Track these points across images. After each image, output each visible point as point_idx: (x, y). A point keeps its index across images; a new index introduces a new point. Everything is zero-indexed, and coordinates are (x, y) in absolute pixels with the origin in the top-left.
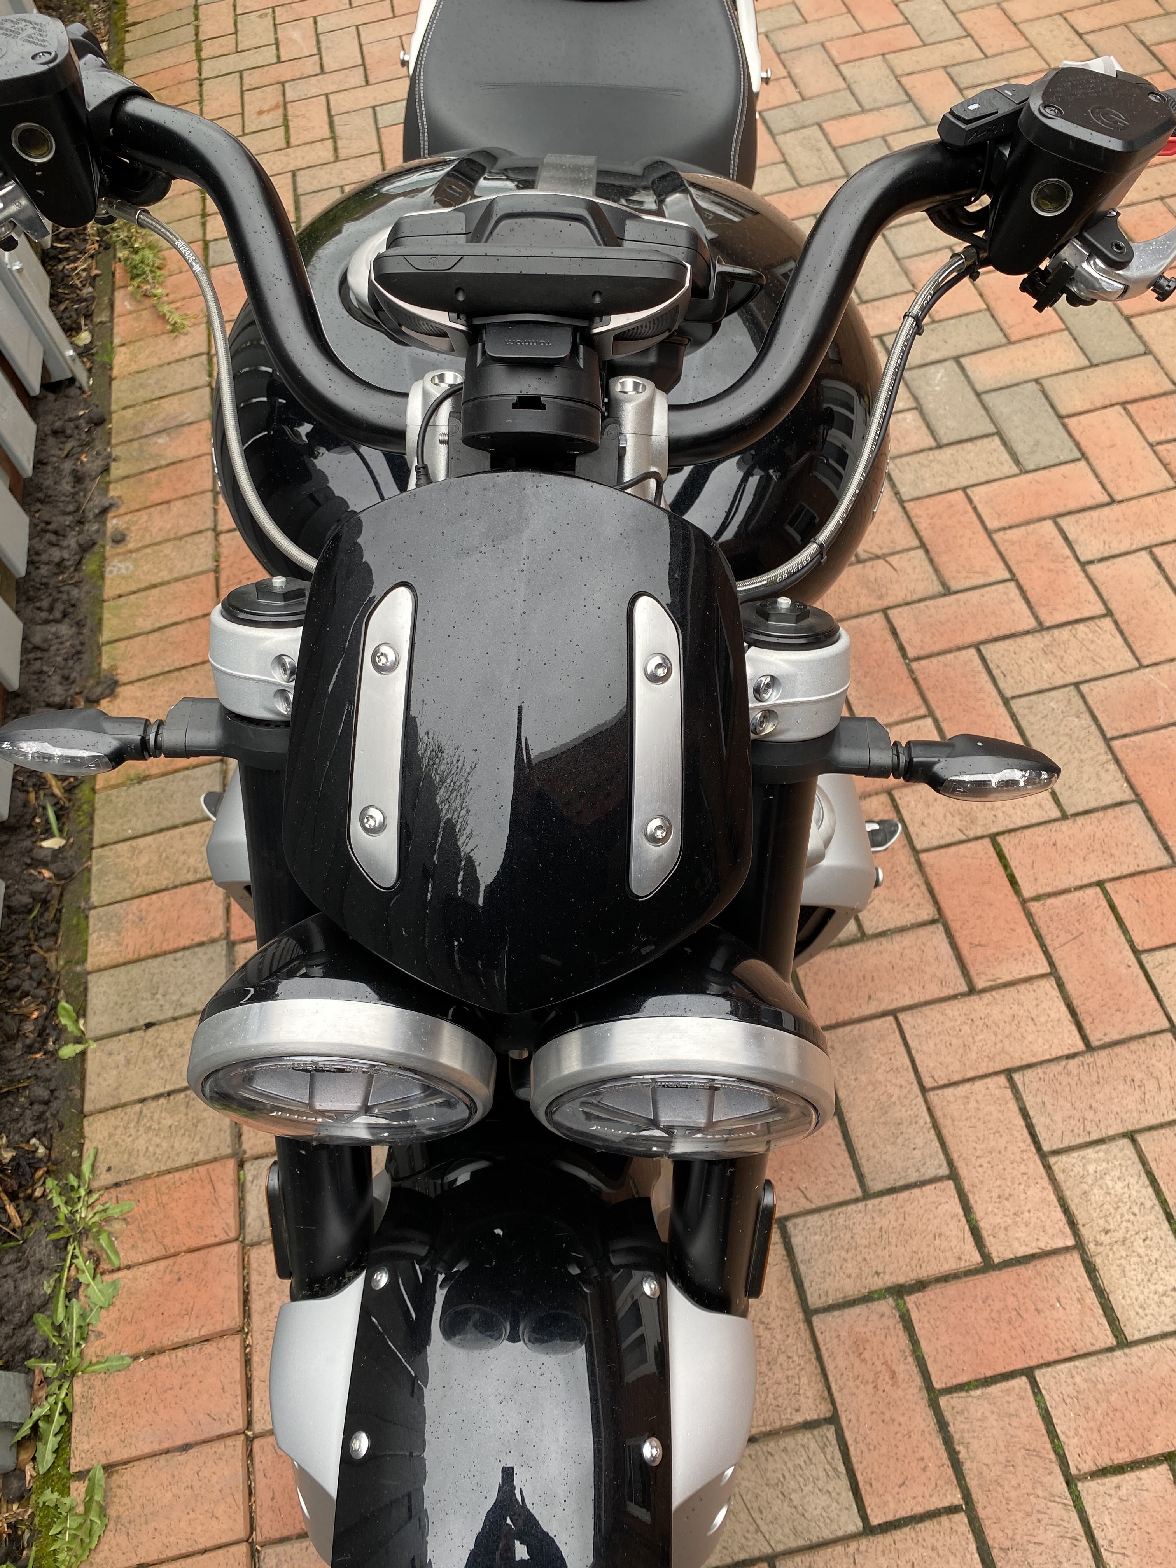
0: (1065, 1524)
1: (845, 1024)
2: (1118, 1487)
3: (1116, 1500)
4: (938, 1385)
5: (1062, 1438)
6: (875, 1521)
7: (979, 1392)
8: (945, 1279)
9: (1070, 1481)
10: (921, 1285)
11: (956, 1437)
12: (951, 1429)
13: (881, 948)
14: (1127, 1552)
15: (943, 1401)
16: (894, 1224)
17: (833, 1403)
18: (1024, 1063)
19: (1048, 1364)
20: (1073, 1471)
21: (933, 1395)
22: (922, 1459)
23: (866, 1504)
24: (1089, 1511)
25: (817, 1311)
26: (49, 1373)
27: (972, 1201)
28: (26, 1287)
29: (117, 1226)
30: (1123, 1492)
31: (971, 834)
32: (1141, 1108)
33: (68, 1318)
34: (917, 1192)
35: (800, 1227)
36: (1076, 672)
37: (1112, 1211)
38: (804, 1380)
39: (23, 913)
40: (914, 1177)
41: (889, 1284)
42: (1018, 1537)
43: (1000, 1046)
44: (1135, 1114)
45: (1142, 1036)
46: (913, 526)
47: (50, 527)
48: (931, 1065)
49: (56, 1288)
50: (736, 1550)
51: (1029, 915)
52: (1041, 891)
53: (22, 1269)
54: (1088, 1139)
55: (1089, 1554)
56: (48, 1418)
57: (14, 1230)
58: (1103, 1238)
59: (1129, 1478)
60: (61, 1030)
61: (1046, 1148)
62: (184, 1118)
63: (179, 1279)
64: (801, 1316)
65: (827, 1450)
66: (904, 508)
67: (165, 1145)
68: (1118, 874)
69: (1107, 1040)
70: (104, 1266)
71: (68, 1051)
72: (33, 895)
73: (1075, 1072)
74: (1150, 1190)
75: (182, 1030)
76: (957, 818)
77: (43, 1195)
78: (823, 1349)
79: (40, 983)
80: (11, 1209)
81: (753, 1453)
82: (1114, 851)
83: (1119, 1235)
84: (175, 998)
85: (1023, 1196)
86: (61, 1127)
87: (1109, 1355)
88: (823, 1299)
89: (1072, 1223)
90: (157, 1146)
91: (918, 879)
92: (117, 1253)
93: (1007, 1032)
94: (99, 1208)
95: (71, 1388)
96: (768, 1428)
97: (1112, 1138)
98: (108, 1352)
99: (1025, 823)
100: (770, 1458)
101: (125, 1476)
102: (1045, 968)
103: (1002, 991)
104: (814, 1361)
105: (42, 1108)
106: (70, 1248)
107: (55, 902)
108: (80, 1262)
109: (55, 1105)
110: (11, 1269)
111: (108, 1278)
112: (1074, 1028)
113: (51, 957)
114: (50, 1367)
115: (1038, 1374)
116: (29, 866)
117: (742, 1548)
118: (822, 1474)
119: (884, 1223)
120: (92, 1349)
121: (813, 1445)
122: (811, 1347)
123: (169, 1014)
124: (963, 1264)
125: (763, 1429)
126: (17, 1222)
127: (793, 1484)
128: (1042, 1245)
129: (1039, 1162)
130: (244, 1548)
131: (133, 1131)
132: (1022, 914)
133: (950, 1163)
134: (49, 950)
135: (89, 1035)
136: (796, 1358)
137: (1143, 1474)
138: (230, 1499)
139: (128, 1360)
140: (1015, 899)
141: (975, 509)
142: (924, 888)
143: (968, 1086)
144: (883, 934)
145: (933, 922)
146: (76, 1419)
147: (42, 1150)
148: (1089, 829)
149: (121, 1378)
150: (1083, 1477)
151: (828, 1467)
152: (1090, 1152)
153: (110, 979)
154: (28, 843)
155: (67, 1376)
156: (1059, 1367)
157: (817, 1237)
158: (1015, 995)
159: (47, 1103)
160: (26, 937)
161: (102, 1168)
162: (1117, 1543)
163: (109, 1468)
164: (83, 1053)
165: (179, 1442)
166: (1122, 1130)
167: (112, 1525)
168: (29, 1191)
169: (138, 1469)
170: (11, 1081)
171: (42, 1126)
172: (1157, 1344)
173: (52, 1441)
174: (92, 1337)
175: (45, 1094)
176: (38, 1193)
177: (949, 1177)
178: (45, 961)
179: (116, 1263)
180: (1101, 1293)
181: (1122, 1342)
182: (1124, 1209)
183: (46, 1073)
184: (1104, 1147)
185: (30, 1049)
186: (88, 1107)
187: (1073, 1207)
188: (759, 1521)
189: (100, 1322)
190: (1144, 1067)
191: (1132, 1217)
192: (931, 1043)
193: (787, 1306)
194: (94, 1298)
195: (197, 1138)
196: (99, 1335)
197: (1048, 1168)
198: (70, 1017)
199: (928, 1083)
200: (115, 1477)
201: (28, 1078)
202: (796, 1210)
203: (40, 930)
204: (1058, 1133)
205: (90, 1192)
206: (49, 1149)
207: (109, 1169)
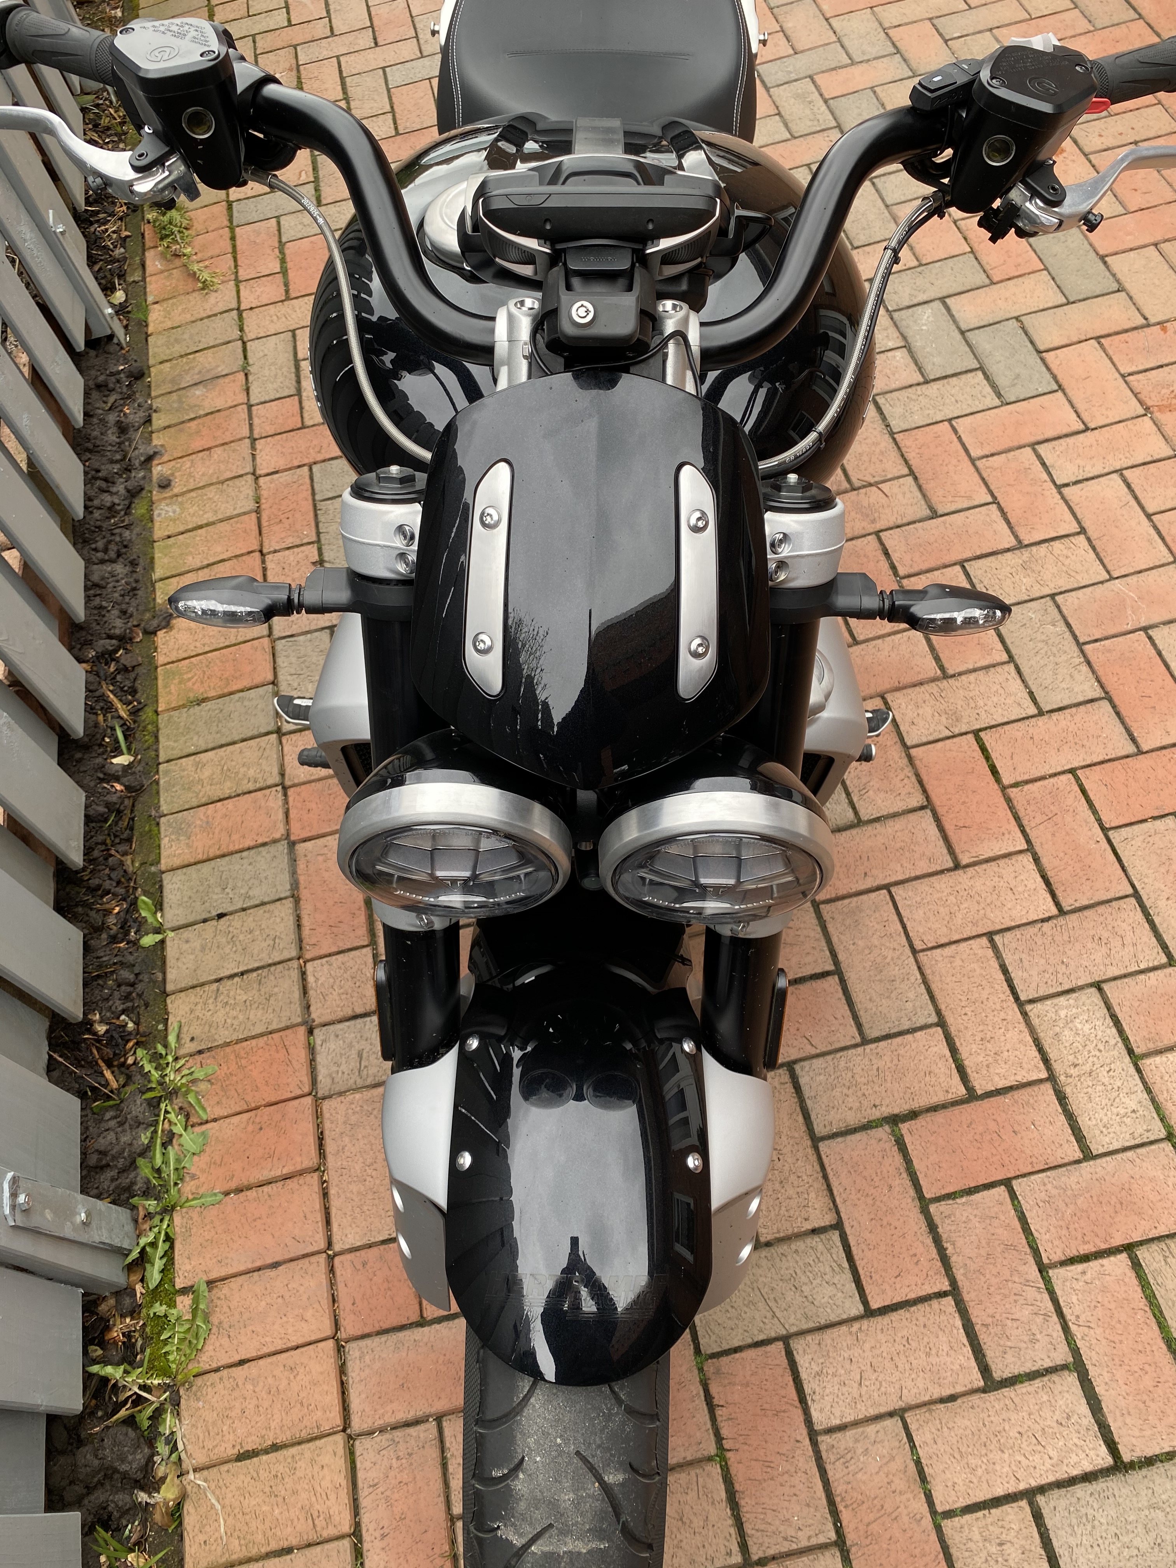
0: (1039, 1303)
1: (843, 898)
2: (1084, 1273)
3: (1081, 1284)
4: (928, 1195)
5: (1036, 1234)
6: (875, 1305)
7: (964, 1199)
8: (934, 1109)
9: (1042, 1269)
10: (913, 1115)
11: (944, 1236)
12: (940, 1230)
13: (875, 832)
14: (1092, 1325)
15: (933, 1208)
16: (889, 1065)
17: (838, 1213)
18: (1003, 927)
19: (1024, 1176)
20: (1045, 1261)
21: (924, 1203)
22: (915, 1255)
23: (867, 1292)
24: (1059, 1292)
25: (823, 1139)
26: (152, 1209)
27: (958, 1044)
28: (125, 1139)
29: (203, 1086)
30: (1088, 1277)
31: (957, 731)
32: (1107, 962)
33: (166, 1162)
34: (909, 1037)
35: (807, 1069)
36: (1052, 585)
37: (1081, 1048)
38: (813, 1195)
39: (100, 821)
40: (906, 1025)
41: (886, 1114)
42: (998, 1316)
43: (982, 912)
44: (1102, 967)
45: (1109, 901)
46: (902, 455)
47: (100, 474)
48: (921, 930)
49: (152, 1139)
50: (756, 1332)
51: (1009, 800)
52: (1019, 779)
53: (121, 1124)
54: (1059, 989)
55: (1059, 1327)
56: (154, 1245)
57: (112, 1091)
58: (1073, 1071)
59: (1094, 1264)
60: (141, 923)
61: (1023, 998)
62: (257, 994)
63: (261, 1129)
64: (809, 1143)
65: (833, 1251)
66: (894, 439)
67: (241, 1017)
68: (1088, 762)
69: (1077, 905)
70: (193, 1119)
71: (148, 940)
72: (108, 805)
73: (1049, 933)
74: (1114, 1030)
75: (251, 919)
76: (943, 719)
77: (134, 1063)
78: (829, 1170)
79: (119, 883)
80: (108, 1074)
81: (769, 1255)
82: (1085, 742)
83: (1087, 1068)
84: (243, 891)
85: (1003, 1038)
86: (147, 1005)
87: (1076, 1166)
88: (828, 1129)
89: (1046, 1061)
90: (234, 1018)
91: (908, 771)
92: (204, 1109)
93: (988, 901)
94: (185, 1072)
95: (171, 1219)
96: (782, 1235)
97: (1081, 988)
98: (201, 1191)
99: (1006, 720)
100: (784, 1258)
101: (223, 1290)
102: (1022, 845)
103: (984, 866)
104: (821, 1179)
105: (129, 989)
106: (163, 1106)
107: (128, 812)
108: (172, 1116)
109: (139, 987)
110: (113, 1123)
111: (197, 1129)
112: (1048, 896)
113: (128, 860)
114: (151, 1204)
115: (1015, 1183)
116: (102, 780)
117: (761, 1331)
118: (828, 1269)
119: (881, 1064)
120: (188, 1188)
121: (820, 1247)
122: (818, 1168)
123: (239, 906)
124: (950, 1096)
125: (777, 1235)
126: (114, 1085)
127: (804, 1279)
128: (1019, 1078)
129: (1017, 1010)
130: (331, 1343)
131: (211, 1007)
132: (1002, 799)
133: (939, 1012)
134: (125, 854)
135: (167, 925)
136: (805, 1177)
137: (1105, 1261)
138: (316, 1306)
139: (220, 1197)
140: (996, 786)
141: (959, 438)
142: (914, 779)
143: (954, 947)
144: (877, 820)
145: (922, 808)
146: (178, 1246)
147: (131, 1025)
148: (1063, 724)
149: (213, 1212)
150: (1053, 1266)
151: (834, 1264)
152: (1062, 1000)
153: (183, 877)
154: (99, 760)
155: (168, 1210)
156: (1033, 1177)
157: (822, 1077)
158: (996, 869)
159: (132, 985)
160: (104, 843)
161: (186, 1038)
162: (1083, 1318)
163: (210, 1283)
164: (163, 942)
165: (269, 1261)
166: (1090, 981)
167: (214, 1330)
168: (122, 1060)
169: (235, 1283)
170: (100, 967)
171: (130, 1004)
172: (1119, 1156)
173: (159, 1264)
174: (187, 1179)
175: (132, 977)
176: (130, 1061)
177: (936, 1025)
178: (122, 863)
179: (205, 1117)
180: (1071, 1117)
181: (1088, 1155)
182: (1091, 1047)
183: (131, 959)
184: (1074, 995)
185: (114, 939)
186: (170, 987)
187: (1046, 1047)
188: (775, 1309)
189: (193, 1165)
190: (1110, 927)
191: (1098, 1053)
192: (921, 912)
193: (796, 1135)
194: (186, 1146)
195: (270, 1011)
196: (193, 1177)
197: (1025, 1014)
198: (149, 910)
199: (918, 945)
200: (214, 1292)
201: (115, 964)
202: (802, 1055)
203: (116, 836)
204: (1034, 985)
205: (176, 1059)
206: (137, 1024)
207: (192, 1039)
